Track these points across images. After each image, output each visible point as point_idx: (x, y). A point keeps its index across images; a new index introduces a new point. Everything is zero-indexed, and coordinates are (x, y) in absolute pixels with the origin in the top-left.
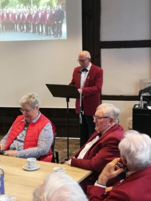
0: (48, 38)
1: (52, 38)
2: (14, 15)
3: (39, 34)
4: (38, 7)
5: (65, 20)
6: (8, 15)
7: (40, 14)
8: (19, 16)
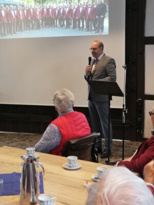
0: (89, 34)
1: (93, 33)
2: (54, 10)
3: (79, 30)
4: (79, 1)
5: (107, 14)
7: (81, 9)
8: (59, 11)
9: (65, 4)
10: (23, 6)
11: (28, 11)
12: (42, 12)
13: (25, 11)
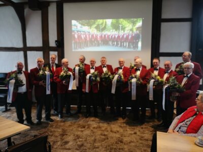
0: (129, 50)
6: (105, 36)
8: (112, 37)
9: (116, 33)
10: (89, 33)
12: (101, 37)
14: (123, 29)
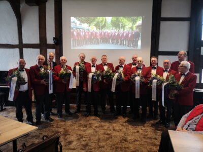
2: (108, 34)
4: (124, 30)
7: (125, 34)
8: (111, 35)
9: (115, 31)
11: (92, 33)
12: (101, 34)
13: (90, 33)
14: (123, 27)
